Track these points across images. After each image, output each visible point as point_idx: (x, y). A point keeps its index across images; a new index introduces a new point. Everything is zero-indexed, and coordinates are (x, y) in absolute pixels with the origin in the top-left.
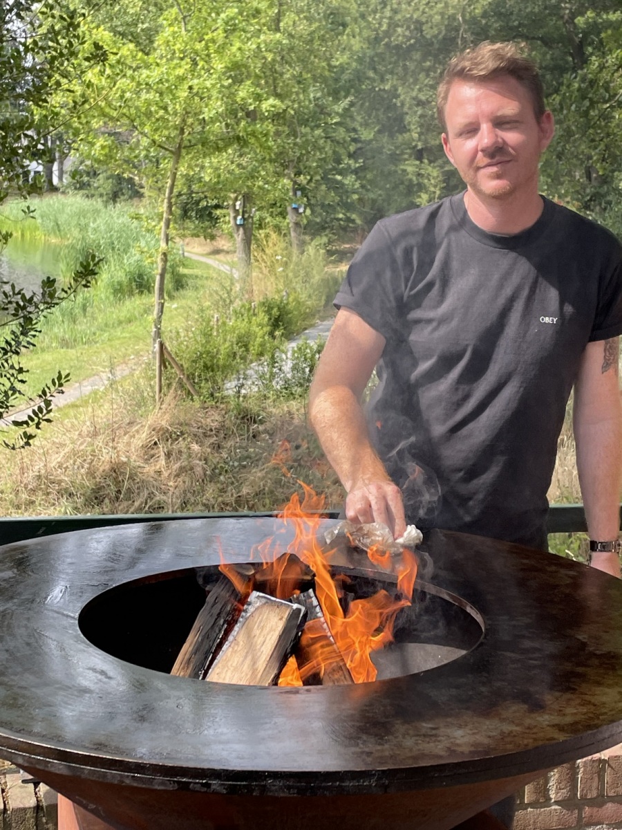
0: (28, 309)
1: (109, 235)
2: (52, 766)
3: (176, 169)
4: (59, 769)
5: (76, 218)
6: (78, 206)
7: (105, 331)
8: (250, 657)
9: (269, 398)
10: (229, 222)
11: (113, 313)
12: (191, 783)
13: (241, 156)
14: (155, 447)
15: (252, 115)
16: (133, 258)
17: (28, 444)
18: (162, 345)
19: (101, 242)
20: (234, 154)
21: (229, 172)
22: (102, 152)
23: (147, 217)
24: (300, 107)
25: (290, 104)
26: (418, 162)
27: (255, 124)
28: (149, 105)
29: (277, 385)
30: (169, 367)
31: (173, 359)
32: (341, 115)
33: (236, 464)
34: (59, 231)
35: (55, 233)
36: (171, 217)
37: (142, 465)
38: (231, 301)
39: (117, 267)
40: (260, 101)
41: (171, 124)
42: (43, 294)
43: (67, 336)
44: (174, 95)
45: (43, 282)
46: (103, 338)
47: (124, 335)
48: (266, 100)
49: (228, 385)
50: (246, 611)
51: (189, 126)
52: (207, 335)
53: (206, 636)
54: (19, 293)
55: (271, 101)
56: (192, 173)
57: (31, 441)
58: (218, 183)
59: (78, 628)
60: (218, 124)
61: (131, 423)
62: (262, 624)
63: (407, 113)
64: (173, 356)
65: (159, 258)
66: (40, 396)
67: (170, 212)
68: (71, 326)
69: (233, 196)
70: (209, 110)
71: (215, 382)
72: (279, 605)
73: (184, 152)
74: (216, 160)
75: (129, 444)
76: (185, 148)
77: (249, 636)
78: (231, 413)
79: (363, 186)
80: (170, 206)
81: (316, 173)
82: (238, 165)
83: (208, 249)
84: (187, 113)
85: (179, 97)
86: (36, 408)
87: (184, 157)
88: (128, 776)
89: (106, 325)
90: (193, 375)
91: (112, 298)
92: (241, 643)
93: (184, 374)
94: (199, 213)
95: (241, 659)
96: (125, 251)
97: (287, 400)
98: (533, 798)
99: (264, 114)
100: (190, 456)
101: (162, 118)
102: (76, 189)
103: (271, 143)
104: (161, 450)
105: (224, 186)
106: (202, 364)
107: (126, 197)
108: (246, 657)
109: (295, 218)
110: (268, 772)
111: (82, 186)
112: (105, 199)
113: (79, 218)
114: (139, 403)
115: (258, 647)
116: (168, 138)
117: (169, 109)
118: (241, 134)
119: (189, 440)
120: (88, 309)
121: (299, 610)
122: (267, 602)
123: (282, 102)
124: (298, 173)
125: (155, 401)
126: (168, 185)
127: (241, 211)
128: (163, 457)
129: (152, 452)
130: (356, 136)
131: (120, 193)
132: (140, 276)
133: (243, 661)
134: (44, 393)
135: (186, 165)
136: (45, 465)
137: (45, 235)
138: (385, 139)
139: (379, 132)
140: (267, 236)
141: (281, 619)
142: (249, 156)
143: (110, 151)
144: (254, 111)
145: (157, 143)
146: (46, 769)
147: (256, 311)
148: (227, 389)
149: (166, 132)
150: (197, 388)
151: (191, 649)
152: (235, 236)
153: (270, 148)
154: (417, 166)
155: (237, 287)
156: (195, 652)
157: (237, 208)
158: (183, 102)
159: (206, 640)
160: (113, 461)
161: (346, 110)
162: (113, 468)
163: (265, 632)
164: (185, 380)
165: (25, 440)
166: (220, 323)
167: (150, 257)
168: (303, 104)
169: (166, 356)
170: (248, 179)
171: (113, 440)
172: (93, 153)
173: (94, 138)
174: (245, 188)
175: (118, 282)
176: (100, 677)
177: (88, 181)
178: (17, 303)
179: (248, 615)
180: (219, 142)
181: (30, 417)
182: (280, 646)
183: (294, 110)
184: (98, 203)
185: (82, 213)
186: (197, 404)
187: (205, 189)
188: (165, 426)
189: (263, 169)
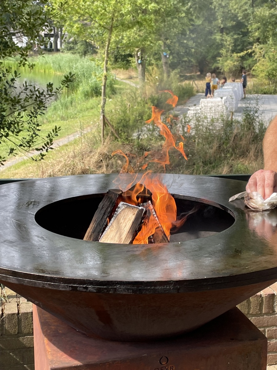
0: (41, 98)
1: (82, 70)
2: (9, 279)
3: (110, 37)
4: (13, 281)
5: (68, 63)
6: (69, 57)
7: (81, 113)
8: (118, 233)
9: (152, 140)
10: (135, 62)
11: (84, 105)
12: (78, 287)
13: (140, 31)
14: (101, 162)
15: (145, 12)
16: (93, 80)
17: (42, 158)
18: (104, 116)
19: (79, 73)
20: (137, 30)
21: (134, 39)
22: (77, 30)
23: (97, 60)
24: (166, 7)
25: (162, 6)
26: (221, 34)
27: (146, 16)
28: (98, 8)
29: (156, 134)
30: (107, 126)
31: (109, 122)
32: (185, 12)
33: (137, 169)
34: (61, 69)
35: (59, 70)
36: (108, 59)
37: (95, 170)
38: (136, 98)
39: (86, 84)
40: (148, 4)
41: (107, 16)
42: (48, 91)
43: (64, 115)
44: (108, 3)
45: (47, 85)
46: (80, 116)
47: (89, 114)
48: (150, 4)
49: (134, 135)
50: (117, 211)
51: (116, 17)
52: (124, 112)
53: (99, 224)
54: (37, 90)
55: (153, 5)
56: (118, 40)
57: (44, 157)
58: (129, 43)
59: (34, 219)
60: (129, 16)
61: (91, 152)
62: (125, 217)
63: (217, 12)
64: (109, 121)
65: (103, 78)
66: (47, 137)
67: (108, 57)
68: (66, 111)
69: (137, 49)
70: (125, 9)
71: (128, 133)
72: (133, 208)
73: (114, 29)
74: (129, 33)
75: (89, 161)
76: (114, 27)
77: (118, 223)
78: (135, 146)
79: (196, 46)
80: (108, 54)
81: (174, 38)
82: (139, 35)
83: (127, 76)
84: (115, 11)
85: (111, 4)
86: (46, 142)
87: (114, 32)
88: (47, 284)
89: (81, 110)
90: (118, 129)
91: (84, 98)
92: (115, 226)
93: (114, 129)
94: (122, 60)
95: (115, 234)
96: (90, 77)
97: (160, 141)
98: (267, 311)
99: (149, 11)
100: (117, 166)
101: (103, 13)
102: (68, 50)
103: (153, 24)
104: (104, 164)
105: (132, 44)
106: (122, 125)
107: (90, 53)
108: (117, 233)
109: (165, 60)
110: (117, 281)
111: (70, 49)
112: (81, 54)
113: (69, 63)
114: (94, 143)
115: (123, 228)
116: (106, 23)
117: (107, 9)
118: (139, 20)
119: (116, 158)
120: (73, 103)
121: (142, 210)
122: (127, 207)
123: (158, 5)
124: (167, 39)
125: (101, 142)
126: (107, 45)
127: (140, 57)
128: (105, 167)
129: (100, 164)
130: (193, 23)
131: (87, 52)
132: (96, 88)
133: (116, 235)
134: (49, 135)
135: (115, 35)
136: (53, 171)
137: (54, 71)
138: (206, 24)
139: (204, 20)
140: (153, 69)
141: (134, 214)
142: (144, 31)
143: (80, 30)
144: (145, 10)
145: (102, 26)
146: (7, 281)
147: (147, 101)
148: (134, 136)
149: (105, 21)
150: (120, 136)
151: (91, 230)
152: (138, 68)
153: (152, 26)
154: (221, 36)
155: (139, 91)
156: (93, 232)
157: (139, 55)
158: (113, 6)
159: (98, 226)
160: (83, 168)
161: (188, 9)
162: (83, 172)
163: (126, 221)
164: (114, 132)
165: (41, 157)
166: (130, 107)
167: (99, 78)
168: (168, 6)
169: (106, 121)
170: (143, 41)
171: (83, 159)
172: (73, 30)
173: (73, 24)
174: (141, 45)
175: (86, 91)
176: (40, 239)
177: (73, 46)
178: (37, 95)
179: (118, 213)
180: (130, 24)
181: (43, 147)
182: (133, 227)
183: (164, 9)
184: (77, 56)
185: (71, 61)
186: (120, 143)
187: (123, 46)
188: (105, 152)
189: (150, 37)
